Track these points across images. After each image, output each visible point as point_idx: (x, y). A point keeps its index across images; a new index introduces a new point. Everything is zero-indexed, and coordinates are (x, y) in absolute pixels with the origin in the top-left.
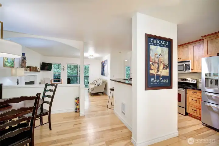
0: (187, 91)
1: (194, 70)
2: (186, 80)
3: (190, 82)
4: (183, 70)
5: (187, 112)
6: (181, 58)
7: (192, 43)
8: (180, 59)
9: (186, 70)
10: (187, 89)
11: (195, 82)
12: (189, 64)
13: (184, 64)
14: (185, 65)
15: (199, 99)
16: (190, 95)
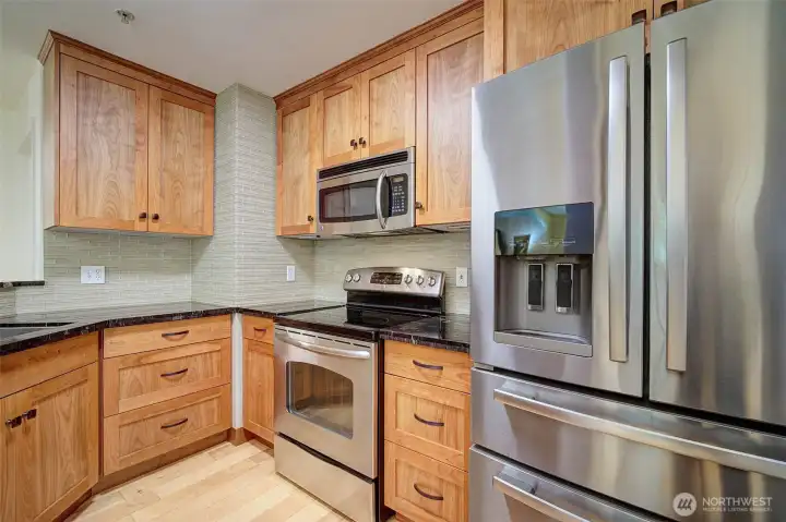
0: (389, 359)
1: (428, 213)
2: (394, 277)
3: (415, 289)
4: (374, 216)
5: (389, 503)
6: (366, 138)
7: (420, 39)
8: (362, 142)
9: (388, 213)
10: (389, 345)
11: (435, 291)
12: (405, 176)
13: (379, 174)
14: (386, 178)
15: (457, 409)
16: (404, 385)
